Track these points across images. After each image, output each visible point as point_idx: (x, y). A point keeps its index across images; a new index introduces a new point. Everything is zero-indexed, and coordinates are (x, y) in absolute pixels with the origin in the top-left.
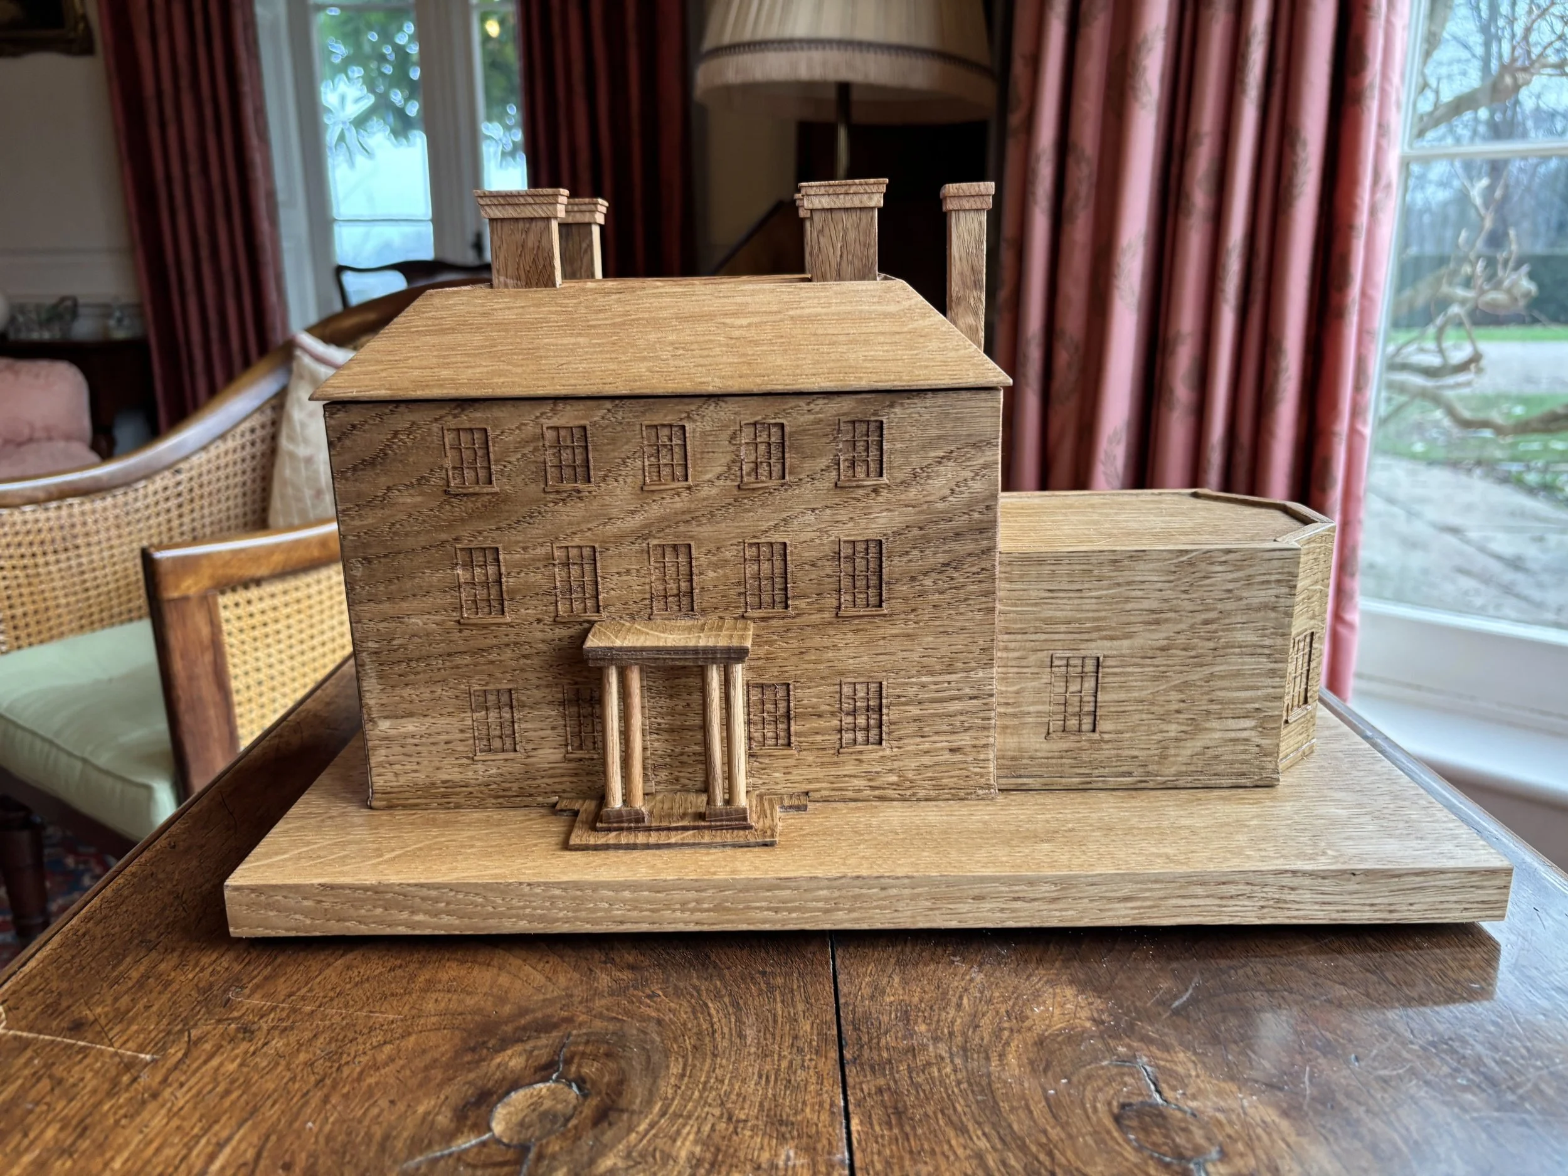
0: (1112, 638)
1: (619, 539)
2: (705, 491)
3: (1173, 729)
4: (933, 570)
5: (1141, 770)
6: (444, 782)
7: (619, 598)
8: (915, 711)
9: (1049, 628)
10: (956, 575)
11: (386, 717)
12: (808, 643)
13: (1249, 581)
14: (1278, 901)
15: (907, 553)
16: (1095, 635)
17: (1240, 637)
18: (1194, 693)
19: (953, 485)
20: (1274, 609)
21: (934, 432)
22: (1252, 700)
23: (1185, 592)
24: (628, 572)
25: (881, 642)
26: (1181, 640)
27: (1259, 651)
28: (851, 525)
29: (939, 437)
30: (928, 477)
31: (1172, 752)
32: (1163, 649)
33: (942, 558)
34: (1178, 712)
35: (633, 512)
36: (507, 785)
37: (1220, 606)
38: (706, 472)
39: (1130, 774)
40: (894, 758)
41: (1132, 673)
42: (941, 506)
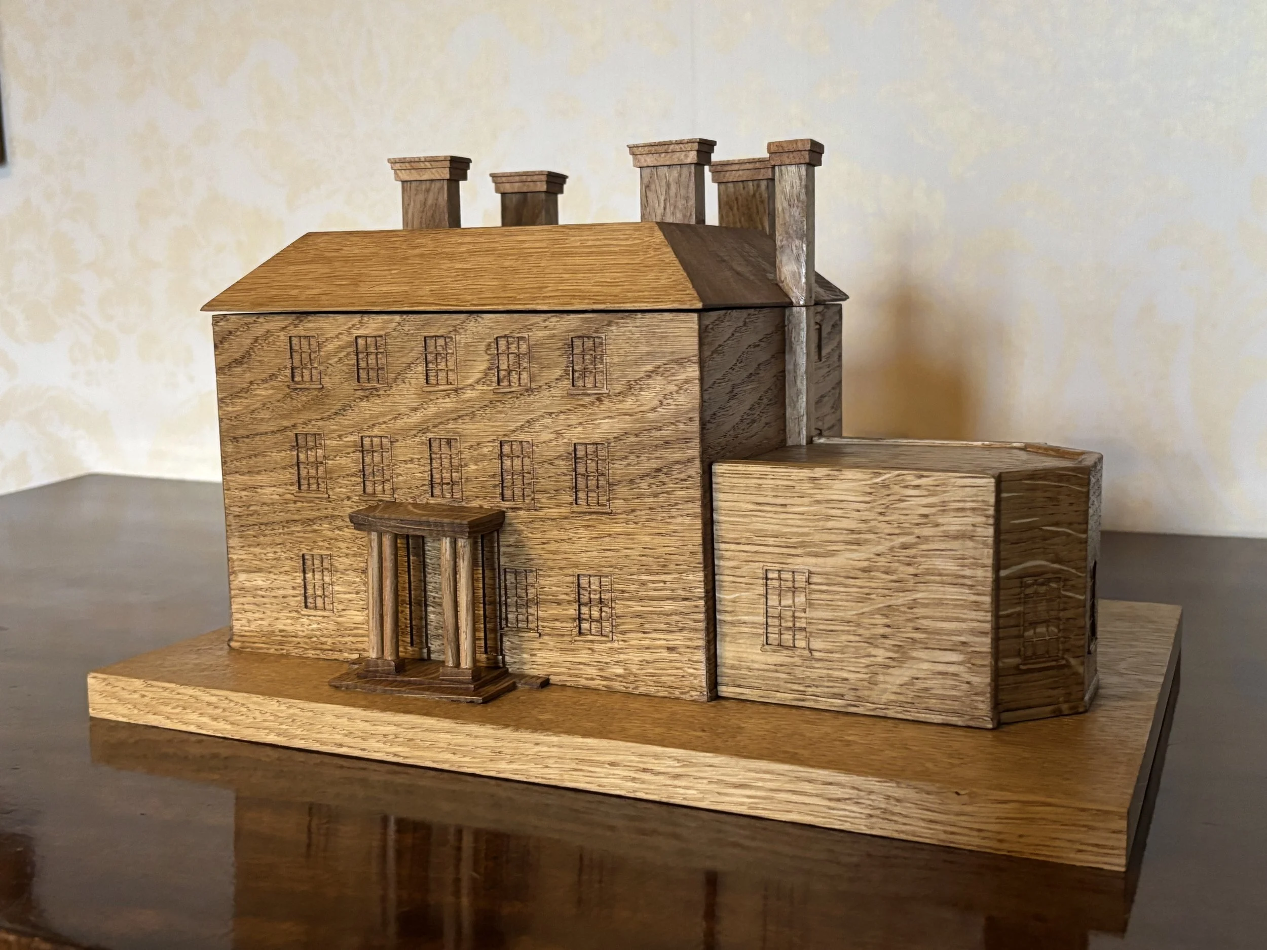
0: (816, 555)
1: (405, 432)
2: (469, 394)
3: (881, 655)
4: (648, 475)
5: (852, 693)
6: (281, 631)
7: (405, 482)
8: (637, 607)
9: (757, 540)
10: (666, 480)
11: (244, 571)
12: (548, 535)
13: (944, 508)
14: (885, 811)
15: (626, 458)
16: (799, 551)
17: (940, 564)
18: (899, 619)
19: (660, 397)
20: (971, 538)
21: (644, 349)
22: (959, 633)
23: (881, 513)
24: (412, 460)
25: (607, 539)
26: (882, 562)
27: (961, 581)
28: (580, 429)
29: (648, 354)
30: (641, 389)
31: (881, 678)
32: (864, 570)
33: (654, 464)
34: (884, 636)
35: (415, 409)
36: (323, 639)
37: (917, 531)
38: (468, 378)
39: (841, 696)
40: (619, 651)
41: (838, 593)
42: (651, 416)
